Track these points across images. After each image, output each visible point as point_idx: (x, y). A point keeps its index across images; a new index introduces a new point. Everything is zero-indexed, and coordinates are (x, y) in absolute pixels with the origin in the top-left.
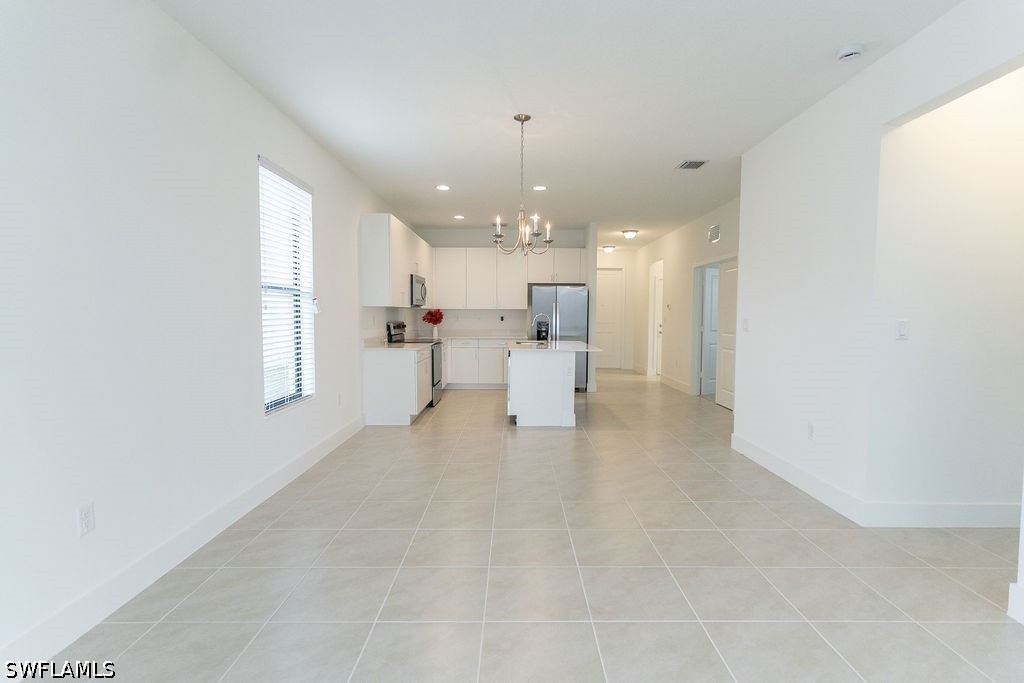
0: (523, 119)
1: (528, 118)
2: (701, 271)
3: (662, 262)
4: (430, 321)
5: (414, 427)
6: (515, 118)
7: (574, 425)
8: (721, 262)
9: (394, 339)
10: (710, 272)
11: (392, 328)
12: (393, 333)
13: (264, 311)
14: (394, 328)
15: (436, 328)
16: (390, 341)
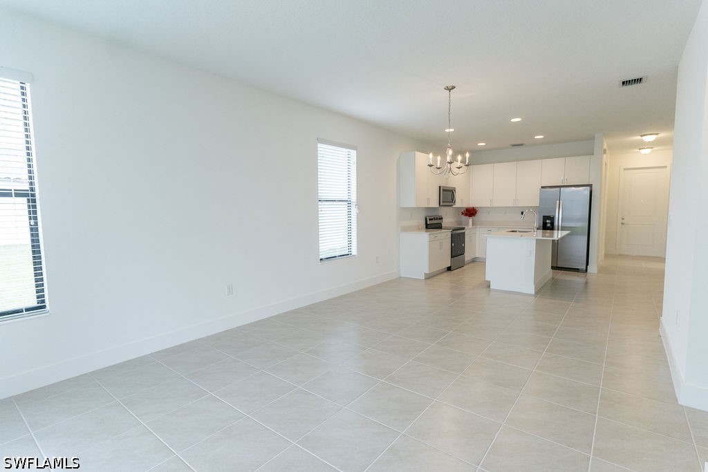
0: (450, 89)
1: (454, 87)
4: (466, 215)
9: (429, 227)
11: (428, 220)
12: (428, 223)
13: (320, 212)
14: (430, 220)
15: (470, 220)
16: (427, 228)
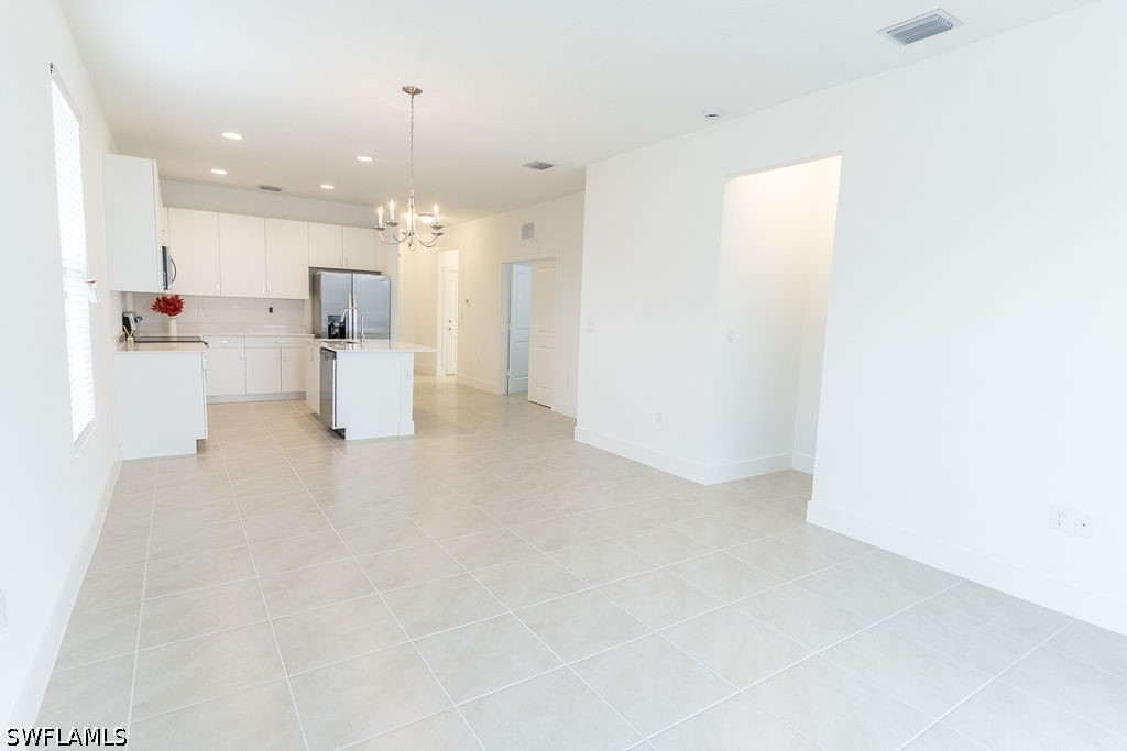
0: (413, 92)
1: (418, 92)
2: (509, 266)
3: (456, 252)
4: (164, 311)
5: (201, 455)
6: (404, 89)
7: (413, 433)
8: (533, 261)
10: (516, 268)
15: (175, 320)
